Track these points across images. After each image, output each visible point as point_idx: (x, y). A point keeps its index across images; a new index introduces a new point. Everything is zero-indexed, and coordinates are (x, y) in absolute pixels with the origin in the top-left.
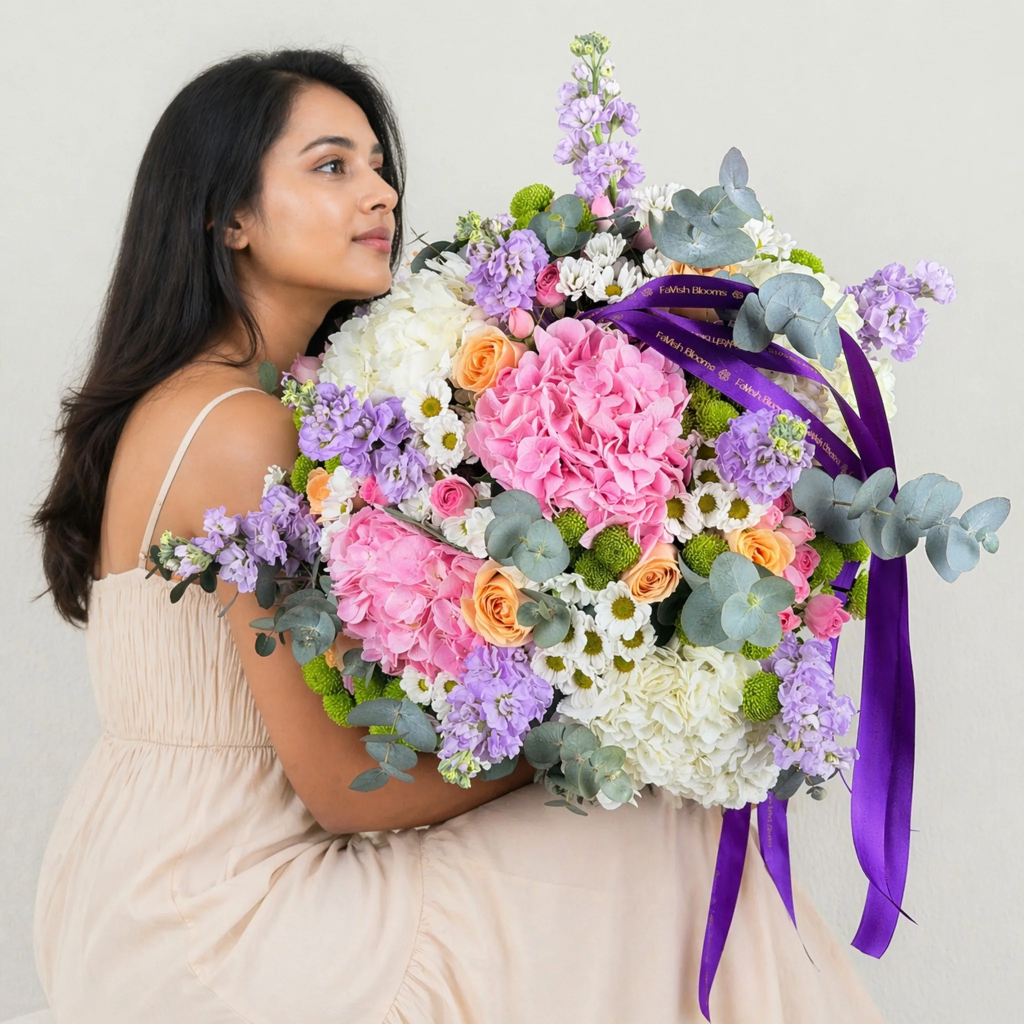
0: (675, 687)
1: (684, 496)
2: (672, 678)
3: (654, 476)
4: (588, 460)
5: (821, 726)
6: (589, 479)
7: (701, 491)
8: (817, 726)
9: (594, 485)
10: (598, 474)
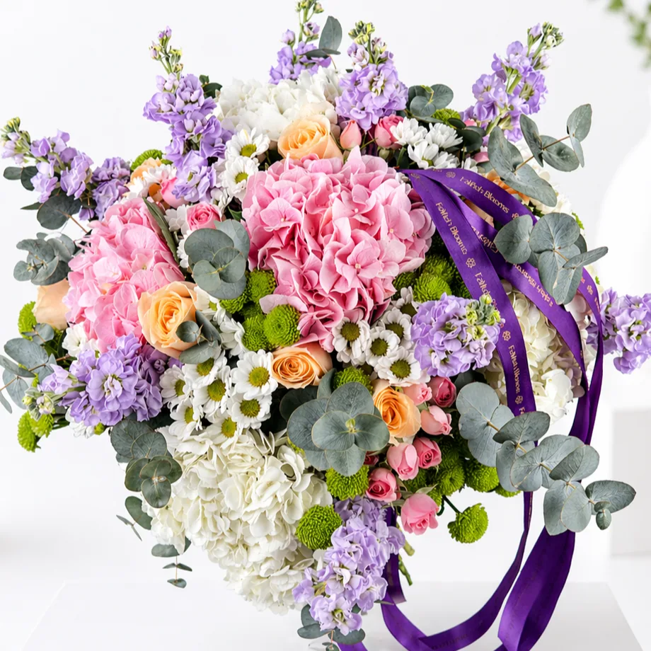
0: (252, 470)
1: (363, 325)
2: (255, 462)
3: (349, 290)
4: (311, 245)
5: (349, 583)
6: (302, 259)
7: (380, 332)
8: (345, 581)
9: (302, 267)
10: (311, 259)
